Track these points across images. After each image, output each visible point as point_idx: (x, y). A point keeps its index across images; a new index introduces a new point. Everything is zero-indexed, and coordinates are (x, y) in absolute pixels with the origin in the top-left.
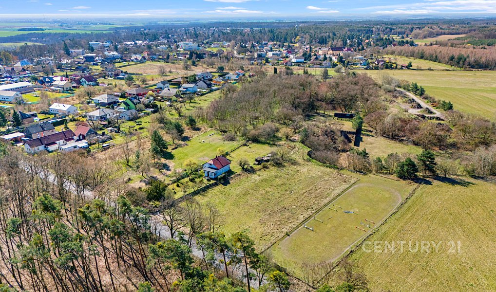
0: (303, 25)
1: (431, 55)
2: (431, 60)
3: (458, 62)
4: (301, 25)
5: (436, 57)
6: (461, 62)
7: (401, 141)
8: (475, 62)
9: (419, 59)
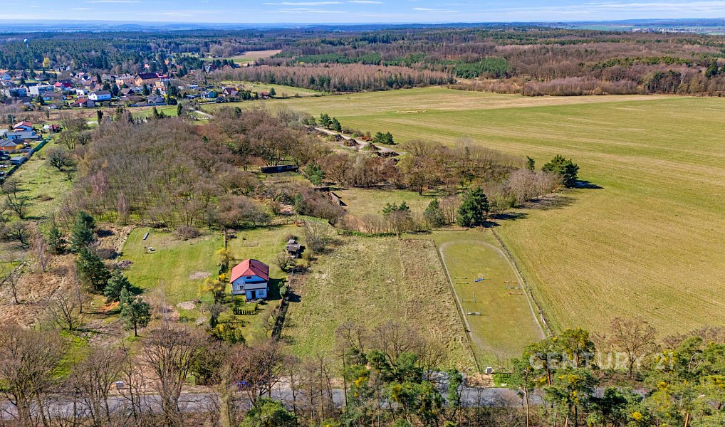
0: (14, 39)
1: (285, 78)
2: (287, 84)
3: (322, 85)
4: (10, 39)
5: (292, 80)
6: (325, 85)
7: (380, 188)
8: (340, 84)
9: (270, 83)
